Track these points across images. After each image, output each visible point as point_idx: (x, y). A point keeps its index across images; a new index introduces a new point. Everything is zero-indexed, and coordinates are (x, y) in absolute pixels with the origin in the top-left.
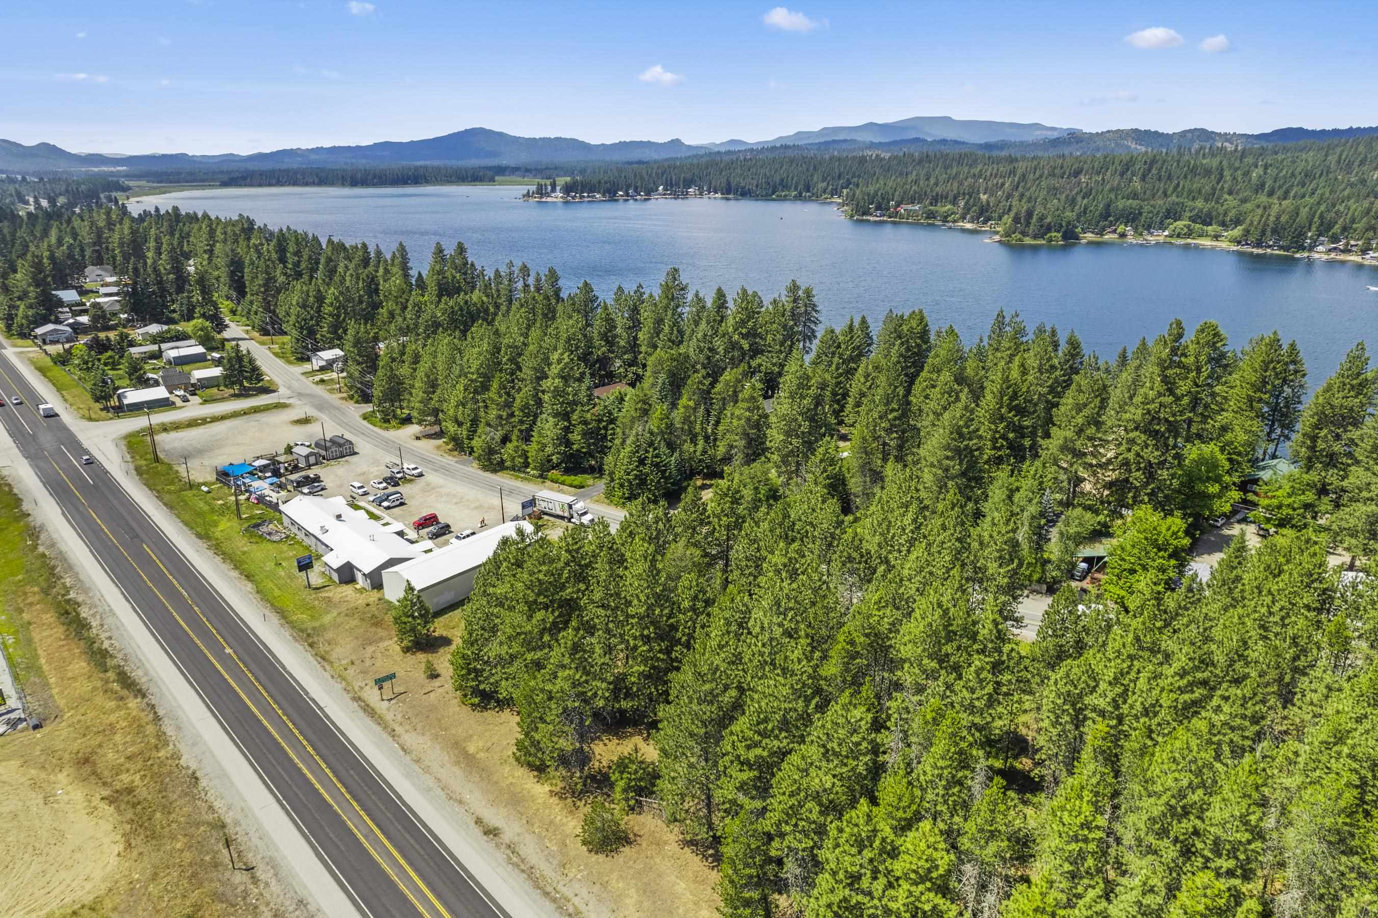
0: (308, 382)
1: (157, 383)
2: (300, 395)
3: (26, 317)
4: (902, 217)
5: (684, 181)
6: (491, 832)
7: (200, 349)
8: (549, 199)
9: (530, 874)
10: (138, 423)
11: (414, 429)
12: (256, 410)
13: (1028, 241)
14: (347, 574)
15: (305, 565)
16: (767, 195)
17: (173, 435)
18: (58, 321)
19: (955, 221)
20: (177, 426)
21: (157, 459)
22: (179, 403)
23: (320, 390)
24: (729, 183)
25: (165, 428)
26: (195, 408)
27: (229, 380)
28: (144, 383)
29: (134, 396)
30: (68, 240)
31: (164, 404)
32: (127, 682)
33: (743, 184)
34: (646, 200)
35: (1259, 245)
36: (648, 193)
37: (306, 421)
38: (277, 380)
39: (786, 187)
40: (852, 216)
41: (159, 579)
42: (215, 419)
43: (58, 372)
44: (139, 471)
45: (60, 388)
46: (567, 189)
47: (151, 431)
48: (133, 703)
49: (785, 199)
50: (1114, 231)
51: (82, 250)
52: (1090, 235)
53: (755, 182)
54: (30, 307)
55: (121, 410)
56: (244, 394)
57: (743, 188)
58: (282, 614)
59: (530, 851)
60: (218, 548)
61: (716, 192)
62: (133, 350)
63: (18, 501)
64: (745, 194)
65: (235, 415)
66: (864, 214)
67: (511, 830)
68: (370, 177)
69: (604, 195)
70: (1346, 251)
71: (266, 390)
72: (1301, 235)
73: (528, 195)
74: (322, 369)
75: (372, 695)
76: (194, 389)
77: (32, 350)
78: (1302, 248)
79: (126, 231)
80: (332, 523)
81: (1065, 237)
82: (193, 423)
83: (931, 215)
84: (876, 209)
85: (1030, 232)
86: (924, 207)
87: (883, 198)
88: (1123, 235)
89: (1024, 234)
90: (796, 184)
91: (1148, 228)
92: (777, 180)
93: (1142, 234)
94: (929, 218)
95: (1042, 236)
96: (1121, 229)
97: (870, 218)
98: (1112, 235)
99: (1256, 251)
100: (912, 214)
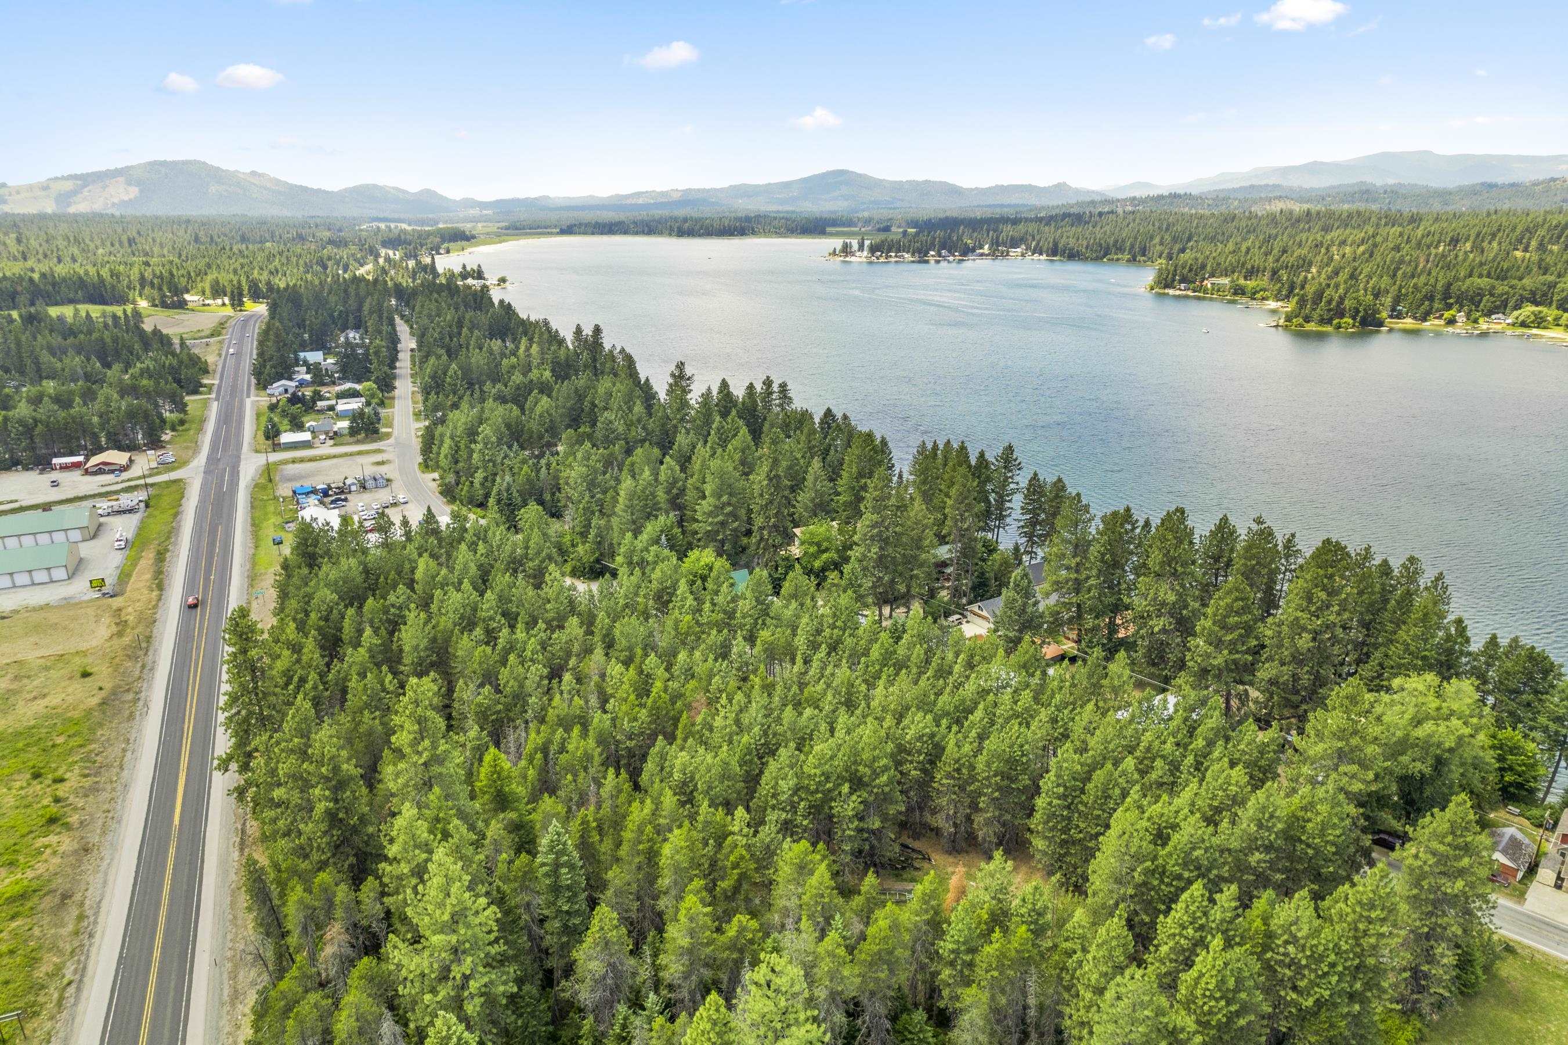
1: (310, 430)
2: (398, 445)
4: (1205, 292)
5: (1012, 239)
7: (358, 406)
8: (853, 259)
10: (280, 456)
11: (437, 475)
12: (361, 453)
13: (1311, 327)
16: (1097, 258)
18: (291, 378)
19: (1264, 299)
21: (271, 480)
22: (315, 445)
23: (413, 442)
24: (1056, 244)
26: (328, 449)
27: (353, 431)
28: (300, 428)
29: (286, 438)
31: (304, 445)
32: (160, 586)
33: (1071, 245)
34: (960, 261)
36: (964, 254)
37: (382, 462)
38: (394, 434)
39: (1120, 249)
40: (1152, 289)
41: (212, 544)
42: (335, 457)
43: (265, 416)
44: (255, 486)
45: (256, 427)
46: (873, 249)
47: (284, 462)
48: (154, 593)
49: (1116, 262)
50: (1440, 317)
52: (1409, 320)
53: (1085, 243)
55: (278, 447)
56: (363, 441)
57: (1070, 250)
60: (255, 533)
61: (1041, 254)
62: (317, 404)
63: (180, 498)
64: (1072, 256)
65: (343, 455)
66: (1166, 286)
68: (697, 227)
69: (913, 255)
71: (380, 439)
73: (834, 253)
76: (335, 435)
77: (262, 400)
81: (1364, 323)
82: (313, 459)
83: (1239, 291)
84: (1181, 282)
85: (1316, 315)
86: (1233, 281)
87: (1190, 270)
88: (1451, 322)
89: (1307, 319)
90: (1132, 246)
91: (1489, 313)
92: (1111, 241)
93: (1476, 321)
94: (1235, 294)
95: (1329, 322)
96: (1447, 315)
97: (1171, 292)
98: (1437, 322)
100: (1218, 288)
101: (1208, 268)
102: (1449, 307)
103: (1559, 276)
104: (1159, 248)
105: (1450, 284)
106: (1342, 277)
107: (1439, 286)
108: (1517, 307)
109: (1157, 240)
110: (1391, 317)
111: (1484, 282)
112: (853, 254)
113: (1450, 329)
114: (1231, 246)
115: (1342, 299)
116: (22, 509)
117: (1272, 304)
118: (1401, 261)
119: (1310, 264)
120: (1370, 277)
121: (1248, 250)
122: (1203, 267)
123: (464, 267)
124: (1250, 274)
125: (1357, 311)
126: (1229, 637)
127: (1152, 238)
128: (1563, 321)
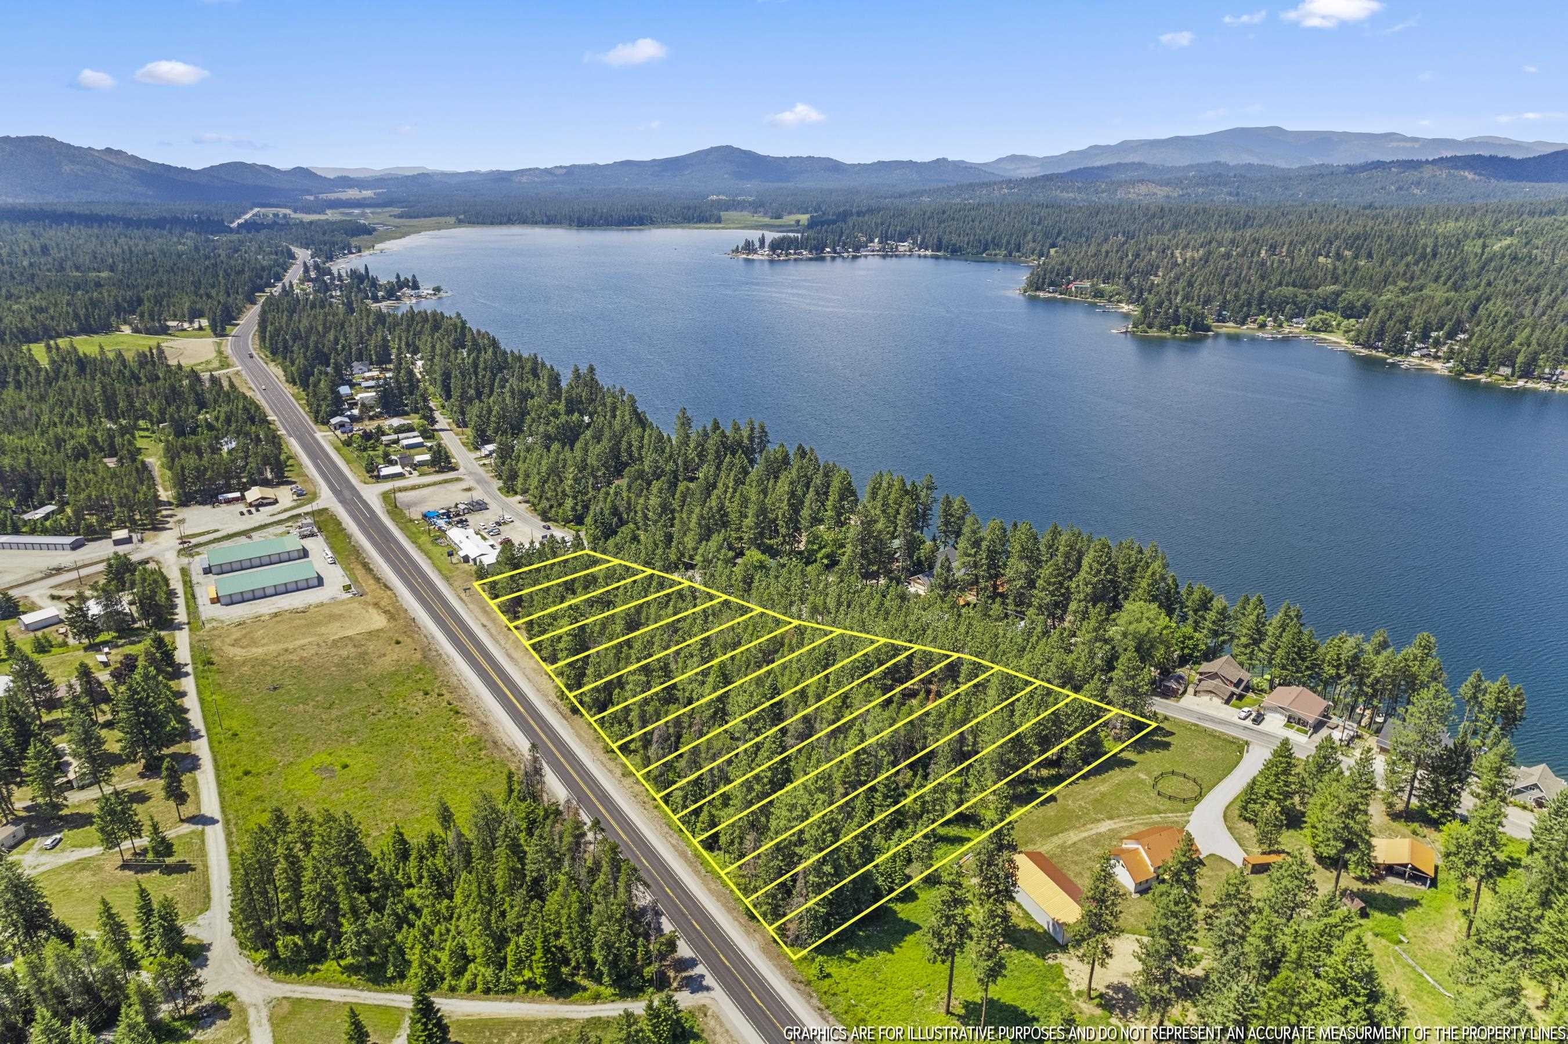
0: (476, 464)
1: (396, 463)
2: (470, 473)
3: (325, 411)
4: (1070, 295)
5: (900, 234)
6: (484, 626)
7: (420, 440)
8: (755, 257)
9: (491, 635)
10: (388, 486)
11: (519, 498)
12: (446, 481)
13: (1154, 333)
14: (466, 559)
15: (450, 554)
16: (976, 255)
17: (404, 493)
18: (342, 415)
19: (1119, 302)
20: (406, 489)
21: (396, 506)
22: (407, 475)
23: (481, 471)
24: (940, 240)
25: (400, 490)
26: (415, 479)
27: (433, 462)
28: (392, 463)
29: (386, 471)
30: (342, 341)
31: (400, 476)
32: (387, 587)
33: (954, 241)
34: (855, 258)
35: (1370, 347)
36: (857, 249)
37: (469, 490)
38: (461, 464)
39: (997, 246)
40: (1025, 291)
41: (397, 556)
42: (425, 486)
43: (345, 450)
44: (389, 512)
45: (348, 462)
47: (394, 491)
48: (388, 592)
50: (1254, 322)
51: (350, 349)
52: (1231, 324)
53: (966, 238)
54: (327, 406)
55: (378, 478)
56: (441, 471)
57: (953, 246)
58: (440, 571)
59: (493, 631)
60: (420, 548)
61: (926, 249)
62: (384, 438)
63: (340, 524)
64: (955, 253)
65: (434, 484)
66: (1038, 289)
67: (490, 624)
69: (810, 252)
70: (1436, 358)
71: (454, 469)
72: (1399, 339)
73: (736, 249)
74: (487, 456)
75: (463, 595)
76: (415, 466)
77: (331, 436)
78: (1400, 352)
80: (464, 539)
81: (1196, 327)
82: (414, 488)
83: (1099, 294)
84: (1050, 285)
85: (1157, 322)
86: (1092, 286)
87: (1058, 275)
88: (1263, 326)
89: (1150, 326)
90: (1008, 242)
91: (1289, 319)
92: (989, 238)
93: (1281, 326)
94: (1095, 296)
95: (1167, 328)
96: (1260, 319)
97: (1041, 294)
98: (1252, 326)
99: (1364, 352)
100: (1081, 291)
101: (1073, 272)
102: (1262, 311)
103: (1346, 285)
104: (1031, 245)
105: (1263, 292)
106: (1182, 284)
107: (1256, 293)
108: (1313, 313)
109: (1030, 237)
110: (1218, 321)
111: (1290, 290)
112: (755, 251)
113: (1260, 333)
114: (1092, 250)
115: (1177, 308)
116: (229, 537)
117: (1125, 308)
118: (1229, 269)
119: (1158, 267)
120: (1203, 283)
121: (1107, 252)
122: (1069, 270)
123: (398, 277)
124: (1108, 278)
125: (1189, 319)
127: (1025, 235)
128: (1342, 328)
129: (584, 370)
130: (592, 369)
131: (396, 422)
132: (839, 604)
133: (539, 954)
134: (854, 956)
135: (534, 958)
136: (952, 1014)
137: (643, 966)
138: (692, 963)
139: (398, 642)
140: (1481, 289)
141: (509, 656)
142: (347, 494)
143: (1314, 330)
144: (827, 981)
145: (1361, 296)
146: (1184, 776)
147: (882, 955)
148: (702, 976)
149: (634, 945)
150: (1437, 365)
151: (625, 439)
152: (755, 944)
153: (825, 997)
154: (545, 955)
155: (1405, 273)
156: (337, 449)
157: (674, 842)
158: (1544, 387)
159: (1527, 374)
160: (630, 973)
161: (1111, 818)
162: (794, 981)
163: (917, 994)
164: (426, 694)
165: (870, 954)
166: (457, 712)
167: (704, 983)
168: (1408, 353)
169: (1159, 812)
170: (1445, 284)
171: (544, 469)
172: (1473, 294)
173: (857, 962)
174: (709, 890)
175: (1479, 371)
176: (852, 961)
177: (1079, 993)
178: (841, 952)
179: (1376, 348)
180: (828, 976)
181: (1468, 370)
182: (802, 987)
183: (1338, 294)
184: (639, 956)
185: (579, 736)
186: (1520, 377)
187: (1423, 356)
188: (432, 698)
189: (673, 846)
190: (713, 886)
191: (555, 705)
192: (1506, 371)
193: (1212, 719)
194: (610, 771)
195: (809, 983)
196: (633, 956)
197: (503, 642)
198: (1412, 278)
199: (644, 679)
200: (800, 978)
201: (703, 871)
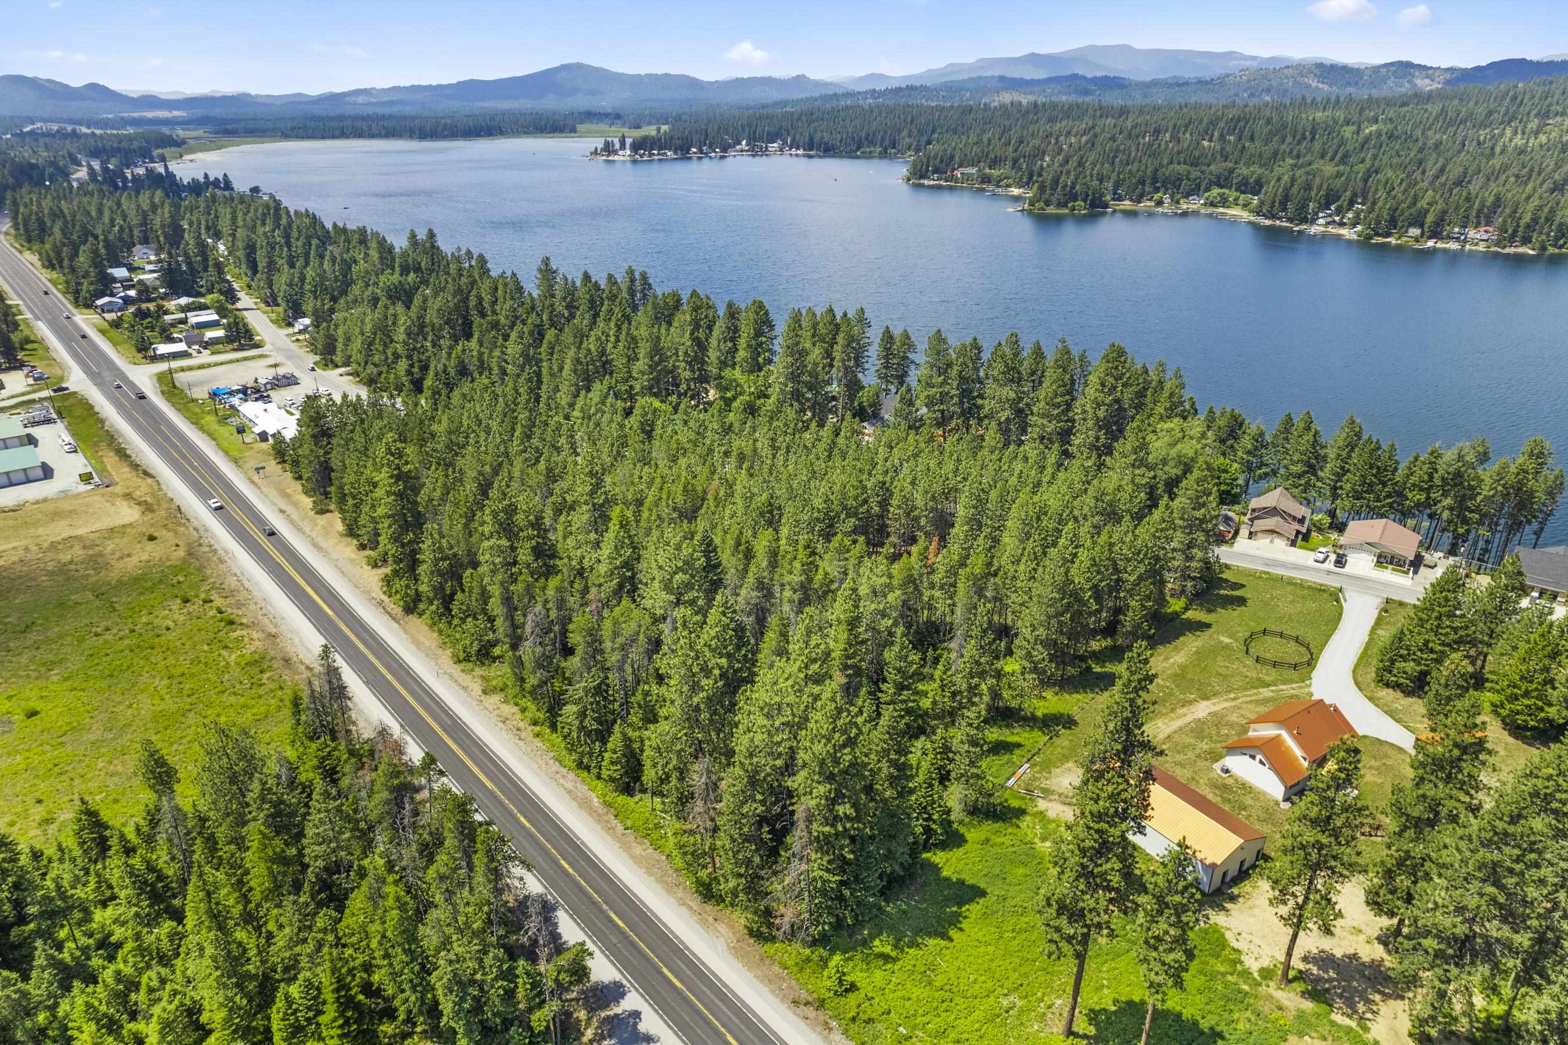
0: (288, 341)
1: (181, 340)
2: (279, 350)
3: (88, 291)
4: (956, 181)
5: (769, 134)
6: (282, 511)
7: (215, 317)
8: (616, 158)
9: (292, 522)
10: (165, 366)
11: (342, 370)
12: (246, 359)
13: (1051, 210)
14: (263, 436)
15: (241, 431)
16: (851, 151)
17: (188, 373)
18: (112, 295)
19: (1008, 186)
20: (190, 369)
21: (174, 387)
22: (194, 354)
23: (294, 347)
24: (811, 139)
25: (183, 370)
26: (206, 357)
27: (229, 340)
28: (170, 340)
29: (163, 349)
30: (119, 221)
31: (185, 355)
32: (147, 474)
33: (826, 139)
34: (722, 157)
35: (1273, 217)
36: (725, 150)
37: (275, 366)
38: (266, 339)
39: (872, 143)
40: (909, 180)
41: (167, 439)
42: (216, 364)
43: (114, 333)
44: (163, 392)
45: (115, 344)
46: (636, 147)
47: (173, 371)
48: (149, 480)
49: (869, 156)
50: (1151, 199)
51: (131, 231)
52: (1127, 202)
53: (839, 137)
54: (91, 283)
55: (156, 358)
56: (241, 349)
57: (826, 144)
58: (226, 453)
59: (295, 516)
60: (202, 429)
61: (798, 149)
62: (166, 317)
63: (92, 407)
64: (828, 150)
65: (231, 362)
66: (921, 177)
67: (289, 509)
69: (675, 152)
70: (1342, 224)
71: (257, 346)
72: (1303, 207)
73: (595, 152)
74: (300, 332)
75: (256, 478)
76: (206, 345)
77: (95, 318)
78: (1304, 220)
79: (167, 215)
80: (262, 414)
81: (1093, 205)
82: (201, 367)
83: (986, 179)
84: (934, 172)
85: (1054, 200)
86: (980, 170)
87: (942, 161)
88: (1160, 203)
89: (1047, 203)
90: (883, 139)
91: (1187, 196)
92: (863, 134)
93: (1178, 202)
94: (983, 182)
95: (1065, 205)
96: (1156, 197)
97: (926, 182)
98: (1148, 203)
99: (1268, 222)
100: (967, 177)
101: (957, 159)
102: (1157, 190)
104: (907, 140)
105: (1156, 170)
106: (1073, 163)
107: (1149, 172)
108: (1207, 189)
109: (905, 133)
110: (1113, 199)
111: (1182, 168)
113: (1160, 209)
114: (973, 139)
115: (1074, 184)
117: (1015, 191)
118: (1117, 150)
119: (1044, 154)
120: (1094, 164)
121: (990, 140)
122: (952, 157)
124: (994, 163)
125: (1087, 196)
126: (1056, 412)
127: (899, 131)
128: (1241, 202)
129: (422, 235)
130: (431, 235)
131: (184, 301)
132: (775, 448)
133: (330, 1012)
134: (888, 949)
135: (322, 1019)
136: (1076, 1035)
137: (530, 1010)
138: (615, 992)
139: (152, 538)
140: (1368, 162)
141: (315, 545)
142: (107, 376)
143: (1213, 204)
144: (852, 999)
145: (1253, 173)
146: (1281, 635)
147: (933, 943)
148: (636, 1015)
149: (509, 975)
150: (1344, 232)
151: (474, 292)
152: (721, 944)
153: (854, 1028)
154: (342, 1014)
155: (1291, 152)
156: (103, 332)
157: (569, 785)
158: (1453, 246)
159: (1435, 234)
160: (507, 1024)
161: (1206, 698)
162: (795, 1002)
163: (1005, 1002)
164: (186, 601)
165: (913, 944)
166: (231, 623)
167: (642, 1027)
168: (1313, 222)
169: (1268, 685)
170: (1332, 159)
171: (368, 328)
172: (1361, 168)
173: (895, 960)
174: (633, 857)
175: (1388, 235)
176: (886, 958)
177: (1266, 974)
178: (865, 943)
179: (1280, 218)
180: (853, 988)
181: (1377, 234)
182: (810, 1012)
183: (1232, 171)
184: (521, 993)
185: (416, 643)
186: (1430, 238)
187: (1328, 223)
188: (193, 608)
189: (569, 792)
190: (638, 850)
191: (381, 603)
192: (1415, 232)
193: (1283, 565)
194: (465, 688)
195: (821, 1004)
196: (510, 995)
197: (307, 530)
198: (1298, 157)
199: (505, 542)
200: (804, 995)
201: (620, 827)
